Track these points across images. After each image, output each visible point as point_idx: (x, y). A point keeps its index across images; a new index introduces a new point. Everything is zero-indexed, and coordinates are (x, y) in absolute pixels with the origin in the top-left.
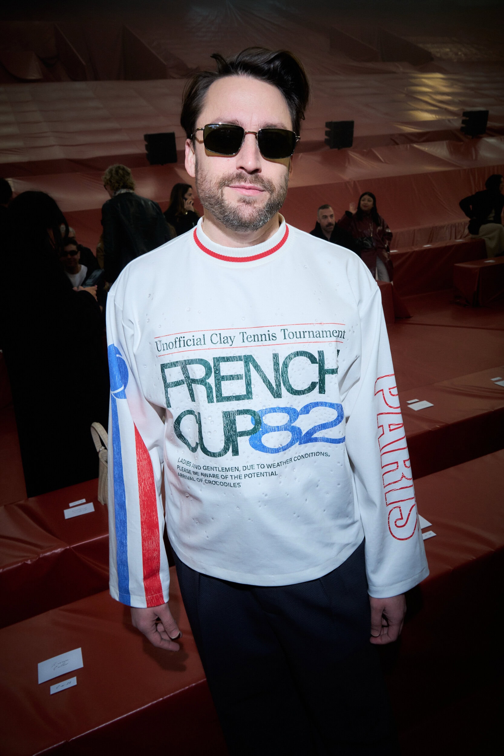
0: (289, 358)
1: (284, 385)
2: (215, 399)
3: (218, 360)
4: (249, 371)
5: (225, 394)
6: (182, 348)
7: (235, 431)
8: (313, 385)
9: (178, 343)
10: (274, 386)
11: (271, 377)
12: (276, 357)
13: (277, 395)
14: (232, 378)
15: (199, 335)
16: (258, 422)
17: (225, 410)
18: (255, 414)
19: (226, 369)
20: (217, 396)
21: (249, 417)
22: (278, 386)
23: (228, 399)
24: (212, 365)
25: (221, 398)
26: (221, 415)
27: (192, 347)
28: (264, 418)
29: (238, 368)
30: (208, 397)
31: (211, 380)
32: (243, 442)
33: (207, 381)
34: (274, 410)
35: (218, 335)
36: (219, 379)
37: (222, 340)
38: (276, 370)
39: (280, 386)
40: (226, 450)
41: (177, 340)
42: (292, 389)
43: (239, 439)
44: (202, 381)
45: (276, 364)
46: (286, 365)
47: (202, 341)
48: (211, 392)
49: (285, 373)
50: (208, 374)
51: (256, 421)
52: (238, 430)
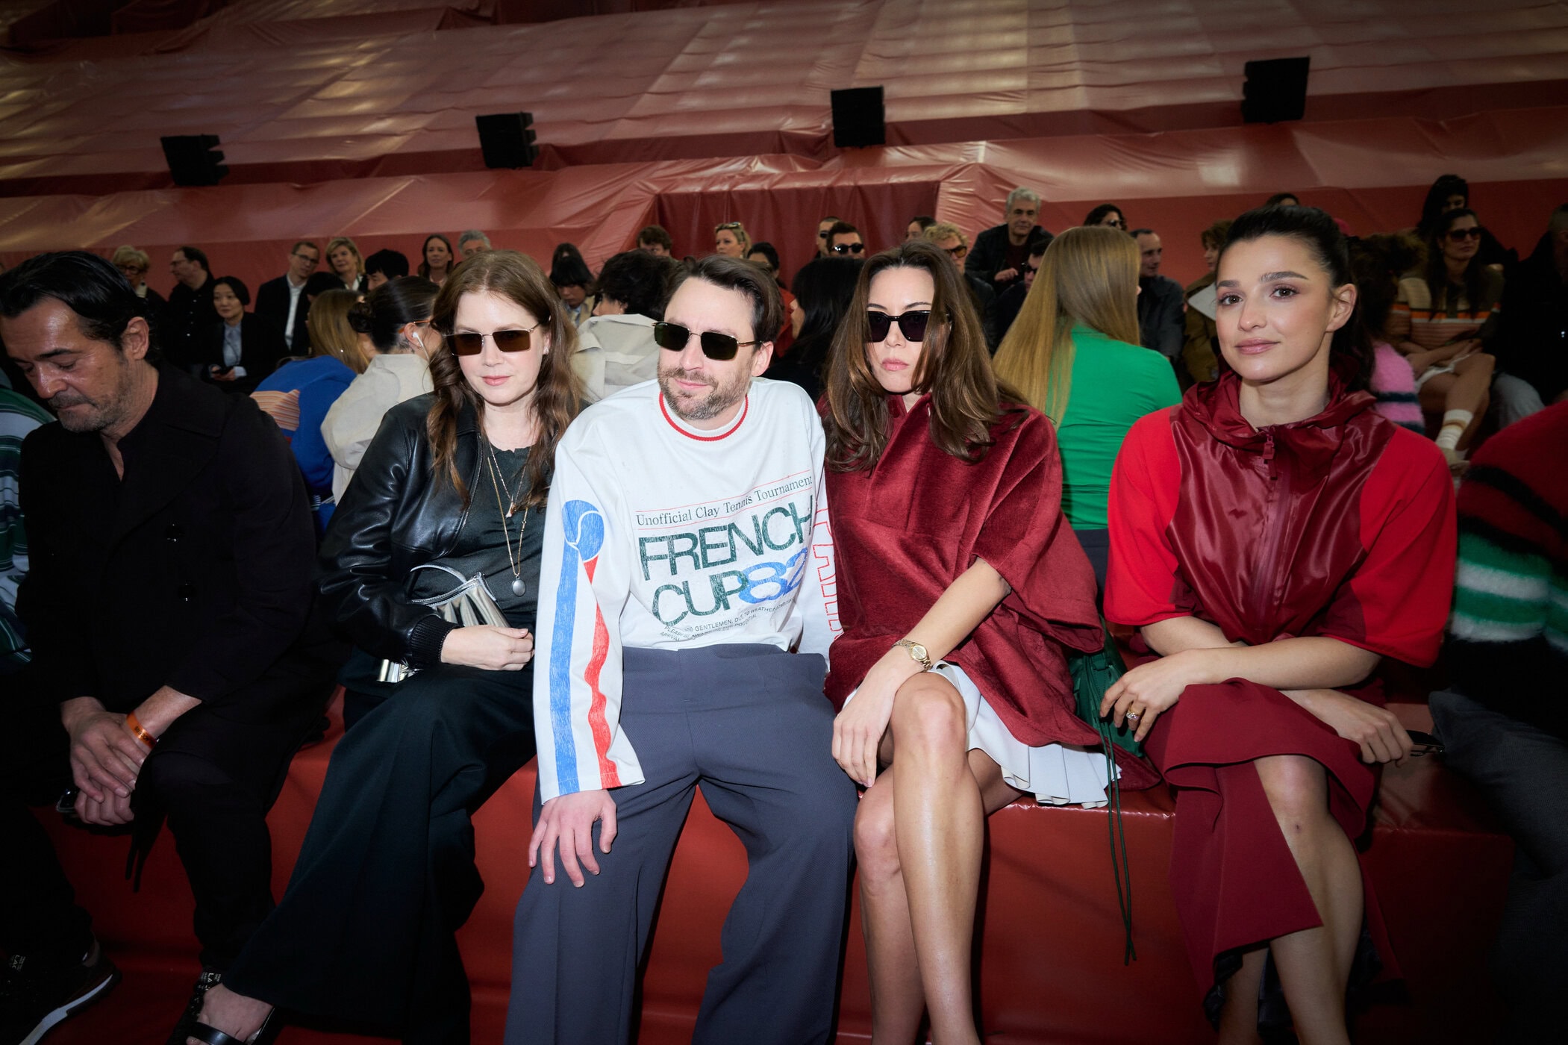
0: (767, 517)
1: (765, 542)
2: (701, 566)
3: (703, 531)
4: (732, 537)
5: (710, 560)
6: (669, 525)
7: (724, 592)
8: (793, 537)
9: (663, 519)
10: (756, 545)
11: (753, 537)
12: (755, 518)
13: (759, 551)
14: (717, 546)
15: (685, 511)
16: (745, 581)
17: (712, 574)
18: (741, 575)
19: (711, 538)
20: (703, 563)
21: (735, 578)
22: (760, 544)
23: (714, 564)
24: (698, 536)
25: (707, 565)
26: (708, 579)
27: (679, 523)
28: (749, 575)
29: (722, 537)
30: (695, 564)
31: (698, 550)
32: (732, 599)
33: (694, 551)
34: (758, 567)
35: (703, 509)
36: (705, 548)
37: (707, 513)
38: (758, 531)
39: (761, 543)
40: (717, 608)
41: (663, 516)
42: (773, 545)
43: (729, 597)
44: (690, 552)
45: (757, 525)
46: (765, 524)
47: (688, 516)
48: (698, 559)
49: (765, 531)
50: (695, 545)
51: (742, 579)
52: (726, 591)
